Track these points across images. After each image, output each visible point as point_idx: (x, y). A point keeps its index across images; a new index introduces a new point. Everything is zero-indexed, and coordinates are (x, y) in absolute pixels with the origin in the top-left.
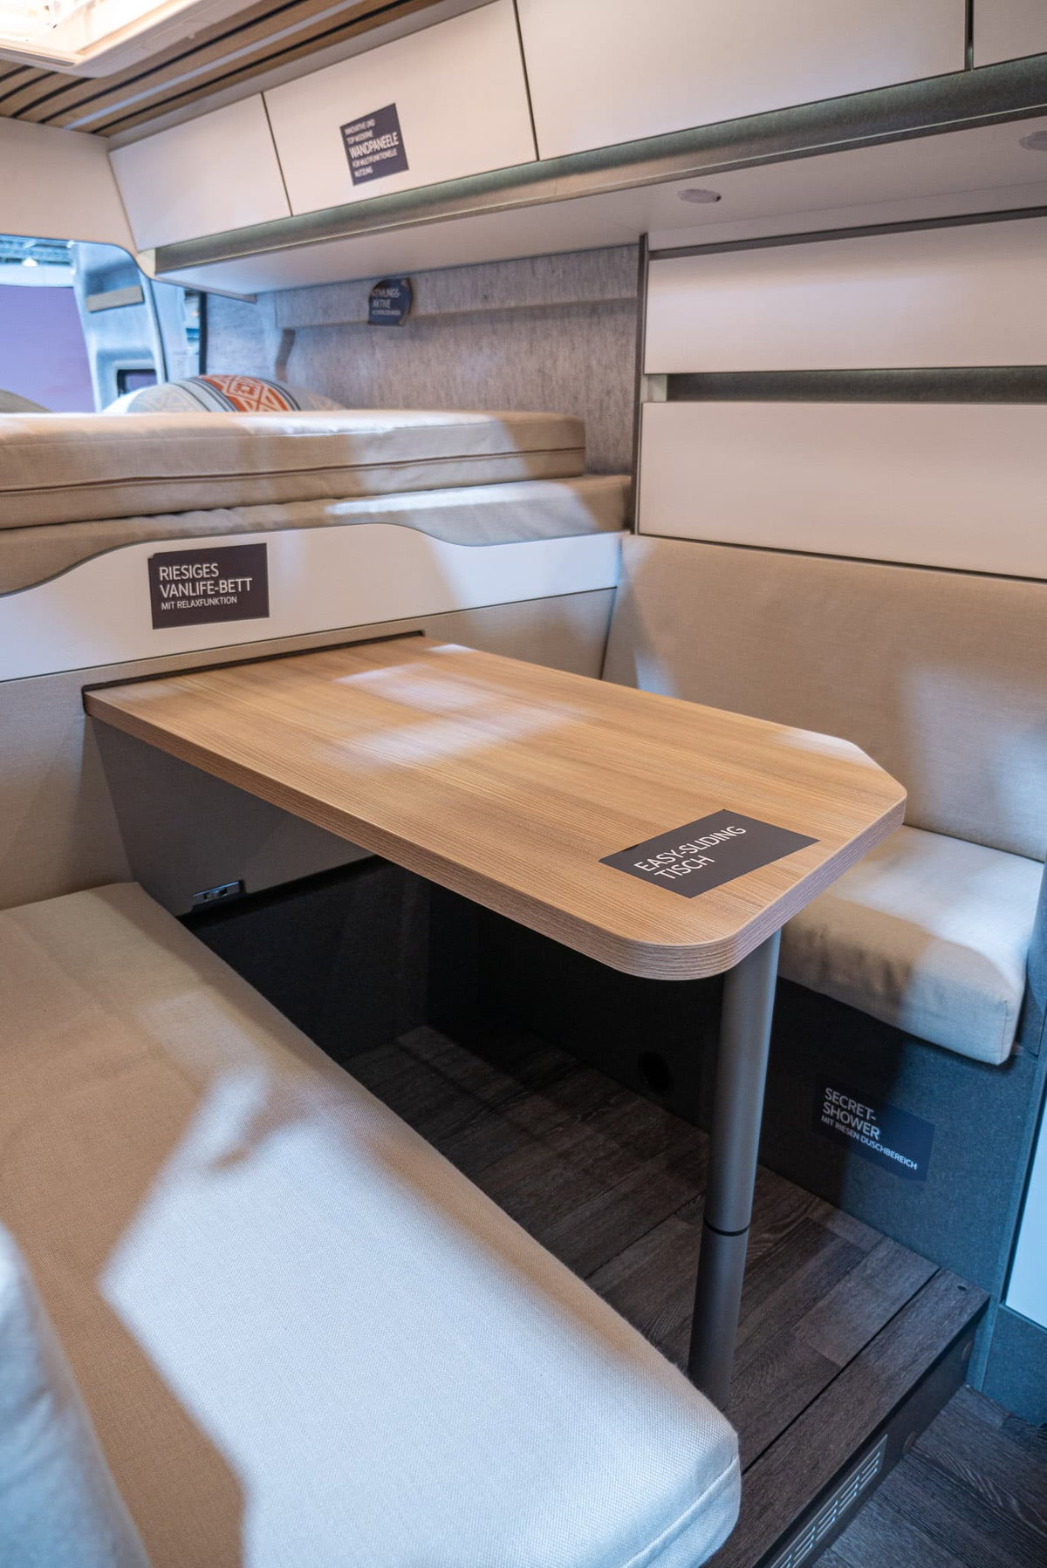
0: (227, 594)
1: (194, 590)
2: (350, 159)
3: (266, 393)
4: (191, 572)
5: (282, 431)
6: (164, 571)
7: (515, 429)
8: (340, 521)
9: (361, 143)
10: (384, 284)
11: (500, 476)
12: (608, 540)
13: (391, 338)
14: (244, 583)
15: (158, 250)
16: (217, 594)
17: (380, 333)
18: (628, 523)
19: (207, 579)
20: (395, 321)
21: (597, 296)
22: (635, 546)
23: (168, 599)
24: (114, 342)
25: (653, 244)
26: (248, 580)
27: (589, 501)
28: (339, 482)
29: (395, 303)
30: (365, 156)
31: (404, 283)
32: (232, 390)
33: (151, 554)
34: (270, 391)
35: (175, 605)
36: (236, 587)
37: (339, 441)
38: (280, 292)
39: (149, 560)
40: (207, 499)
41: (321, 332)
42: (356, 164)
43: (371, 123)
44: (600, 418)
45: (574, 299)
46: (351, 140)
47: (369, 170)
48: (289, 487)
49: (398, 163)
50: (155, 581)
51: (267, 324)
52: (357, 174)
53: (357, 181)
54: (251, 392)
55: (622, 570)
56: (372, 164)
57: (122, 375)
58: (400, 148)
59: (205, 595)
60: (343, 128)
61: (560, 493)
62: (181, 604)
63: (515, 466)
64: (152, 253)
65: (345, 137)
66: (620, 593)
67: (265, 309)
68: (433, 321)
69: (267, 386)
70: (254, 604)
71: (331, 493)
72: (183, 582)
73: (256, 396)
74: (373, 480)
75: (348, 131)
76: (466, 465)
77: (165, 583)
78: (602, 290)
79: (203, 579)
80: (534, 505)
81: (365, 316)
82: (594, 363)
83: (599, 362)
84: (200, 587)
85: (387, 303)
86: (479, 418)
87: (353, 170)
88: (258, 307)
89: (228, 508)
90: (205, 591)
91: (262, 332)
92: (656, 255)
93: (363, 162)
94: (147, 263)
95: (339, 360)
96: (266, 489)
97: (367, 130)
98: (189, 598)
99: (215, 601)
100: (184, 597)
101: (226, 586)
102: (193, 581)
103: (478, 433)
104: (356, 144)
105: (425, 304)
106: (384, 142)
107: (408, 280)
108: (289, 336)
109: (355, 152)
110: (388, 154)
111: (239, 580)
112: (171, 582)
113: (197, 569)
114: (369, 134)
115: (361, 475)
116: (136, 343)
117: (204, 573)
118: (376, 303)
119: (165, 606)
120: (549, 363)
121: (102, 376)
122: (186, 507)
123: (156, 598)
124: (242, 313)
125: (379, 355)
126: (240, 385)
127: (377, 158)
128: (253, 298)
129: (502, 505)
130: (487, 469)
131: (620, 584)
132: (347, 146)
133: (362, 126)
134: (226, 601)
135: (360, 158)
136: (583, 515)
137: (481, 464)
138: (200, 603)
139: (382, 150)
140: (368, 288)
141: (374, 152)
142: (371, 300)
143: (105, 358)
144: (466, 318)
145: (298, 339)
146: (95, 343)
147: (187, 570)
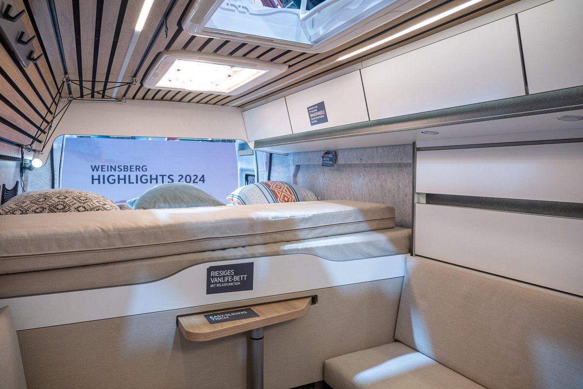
0: (237, 281)
1: (224, 280)
2: (310, 118)
3: (285, 188)
4: (223, 273)
5: (267, 218)
6: (213, 273)
7: (363, 212)
8: (285, 253)
9: (314, 113)
10: (327, 153)
11: (357, 230)
12: (400, 258)
13: (330, 170)
14: (244, 277)
15: (255, 141)
16: (233, 281)
17: (326, 169)
18: (410, 251)
19: (229, 276)
20: (331, 165)
21: (400, 162)
22: (412, 261)
23: (213, 283)
24: (245, 166)
25: (418, 145)
26: (245, 276)
27: (393, 241)
28: (288, 236)
29: (331, 160)
30: (315, 117)
31: (333, 153)
32: (273, 187)
33: (208, 267)
34: (287, 187)
35: (216, 285)
36: (240, 279)
37: (290, 221)
38: (295, 153)
39: (207, 269)
40: (235, 244)
41: (308, 167)
42: (312, 119)
43: (317, 107)
44: (403, 204)
45: (391, 162)
46: (310, 112)
47: (316, 121)
48: (268, 238)
49: (325, 119)
50: (209, 277)
51: (291, 163)
52: (312, 122)
53: (312, 124)
54: (280, 188)
55: (406, 270)
56: (317, 119)
57: (247, 176)
58: (325, 115)
59: (228, 282)
60: (308, 108)
61: (380, 238)
62: (218, 285)
63: (364, 226)
64: (254, 142)
65: (309, 111)
66: (405, 279)
67: (290, 158)
68: (344, 166)
69: (286, 186)
70: (247, 285)
71: (285, 240)
72: (220, 277)
73: (281, 190)
74: (302, 234)
75: (310, 109)
76: (342, 227)
77: (213, 277)
78: (401, 159)
79: (227, 276)
80: (368, 244)
81: (321, 163)
82: (400, 184)
83: (402, 184)
84: (226, 279)
85: (328, 159)
86: (349, 208)
87: (311, 121)
88: (288, 157)
89: (243, 247)
90: (228, 280)
91: (289, 165)
92: (419, 149)
93: (314, 119)
94: (252, 145)
95: (313, 176)
96: (259, 239)
97: (315, 109)
98: (222, 283)
99: (232, 284)
100: (219, 282)
101: (236, 278)
102: (224, 276)
103: (348, 214)
104: (312, 113)
105: (341, 160)
106: (319, 113)
107: (335, 152)
108: (298, 167)
109: (311, 116)
110: (322, 117)
111: (242, 276)
112: (215, 277)
113: (226, 272)
114: (316, 110)
115: (298, 233)
116: (250, 167)
117: (228, 273)
118: (325, 159)
119: (212, 286)
120: (384, 183)
121: (241, 176)
122: (226, 247)
123: (209, 283)
124: (283, 159)
125: (326, 176)
126: (277, 185)
127: (318, 118)
128: (287, 155)
129: (354, 244)
130: (352, 228)
131: (405, 275)
132: (309, 114)
133: (314, 108)
134: (236, 284)
135: (313, 117)
136: (390, 247)
137: (349, 226)
138: (225, 285)
139: (320, 115)
140: (322, 153)
141: (318, 116)
142: (323, 157)
143: (242, 170)
144: (356, 165)
145: (301, 168)
146: (240, 165)
147: (222, 272)
